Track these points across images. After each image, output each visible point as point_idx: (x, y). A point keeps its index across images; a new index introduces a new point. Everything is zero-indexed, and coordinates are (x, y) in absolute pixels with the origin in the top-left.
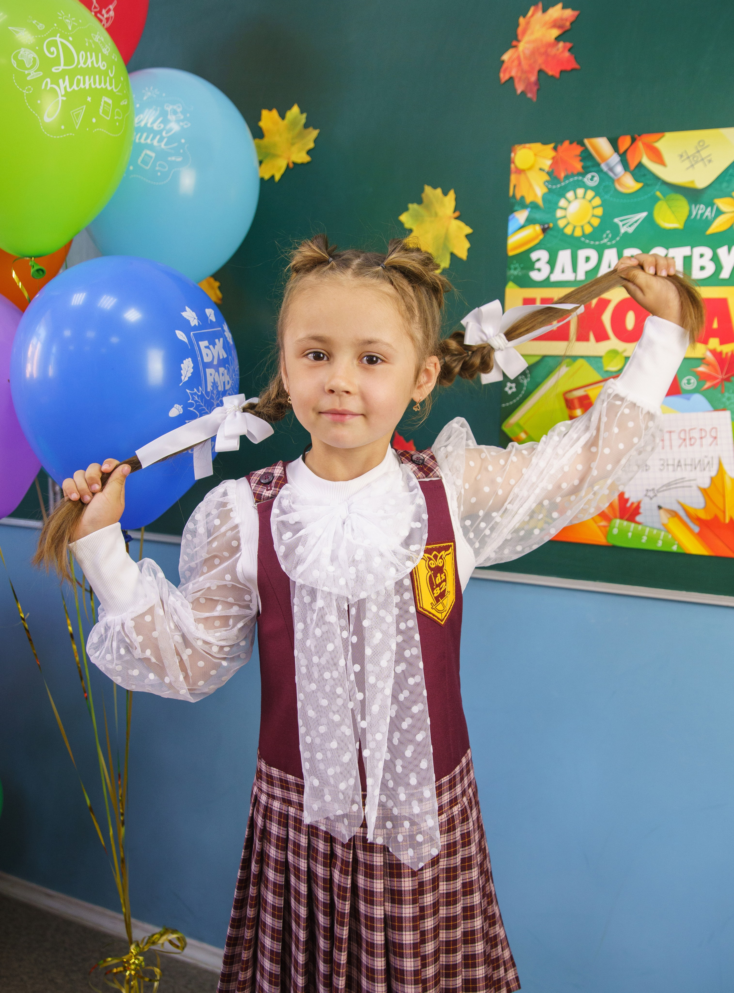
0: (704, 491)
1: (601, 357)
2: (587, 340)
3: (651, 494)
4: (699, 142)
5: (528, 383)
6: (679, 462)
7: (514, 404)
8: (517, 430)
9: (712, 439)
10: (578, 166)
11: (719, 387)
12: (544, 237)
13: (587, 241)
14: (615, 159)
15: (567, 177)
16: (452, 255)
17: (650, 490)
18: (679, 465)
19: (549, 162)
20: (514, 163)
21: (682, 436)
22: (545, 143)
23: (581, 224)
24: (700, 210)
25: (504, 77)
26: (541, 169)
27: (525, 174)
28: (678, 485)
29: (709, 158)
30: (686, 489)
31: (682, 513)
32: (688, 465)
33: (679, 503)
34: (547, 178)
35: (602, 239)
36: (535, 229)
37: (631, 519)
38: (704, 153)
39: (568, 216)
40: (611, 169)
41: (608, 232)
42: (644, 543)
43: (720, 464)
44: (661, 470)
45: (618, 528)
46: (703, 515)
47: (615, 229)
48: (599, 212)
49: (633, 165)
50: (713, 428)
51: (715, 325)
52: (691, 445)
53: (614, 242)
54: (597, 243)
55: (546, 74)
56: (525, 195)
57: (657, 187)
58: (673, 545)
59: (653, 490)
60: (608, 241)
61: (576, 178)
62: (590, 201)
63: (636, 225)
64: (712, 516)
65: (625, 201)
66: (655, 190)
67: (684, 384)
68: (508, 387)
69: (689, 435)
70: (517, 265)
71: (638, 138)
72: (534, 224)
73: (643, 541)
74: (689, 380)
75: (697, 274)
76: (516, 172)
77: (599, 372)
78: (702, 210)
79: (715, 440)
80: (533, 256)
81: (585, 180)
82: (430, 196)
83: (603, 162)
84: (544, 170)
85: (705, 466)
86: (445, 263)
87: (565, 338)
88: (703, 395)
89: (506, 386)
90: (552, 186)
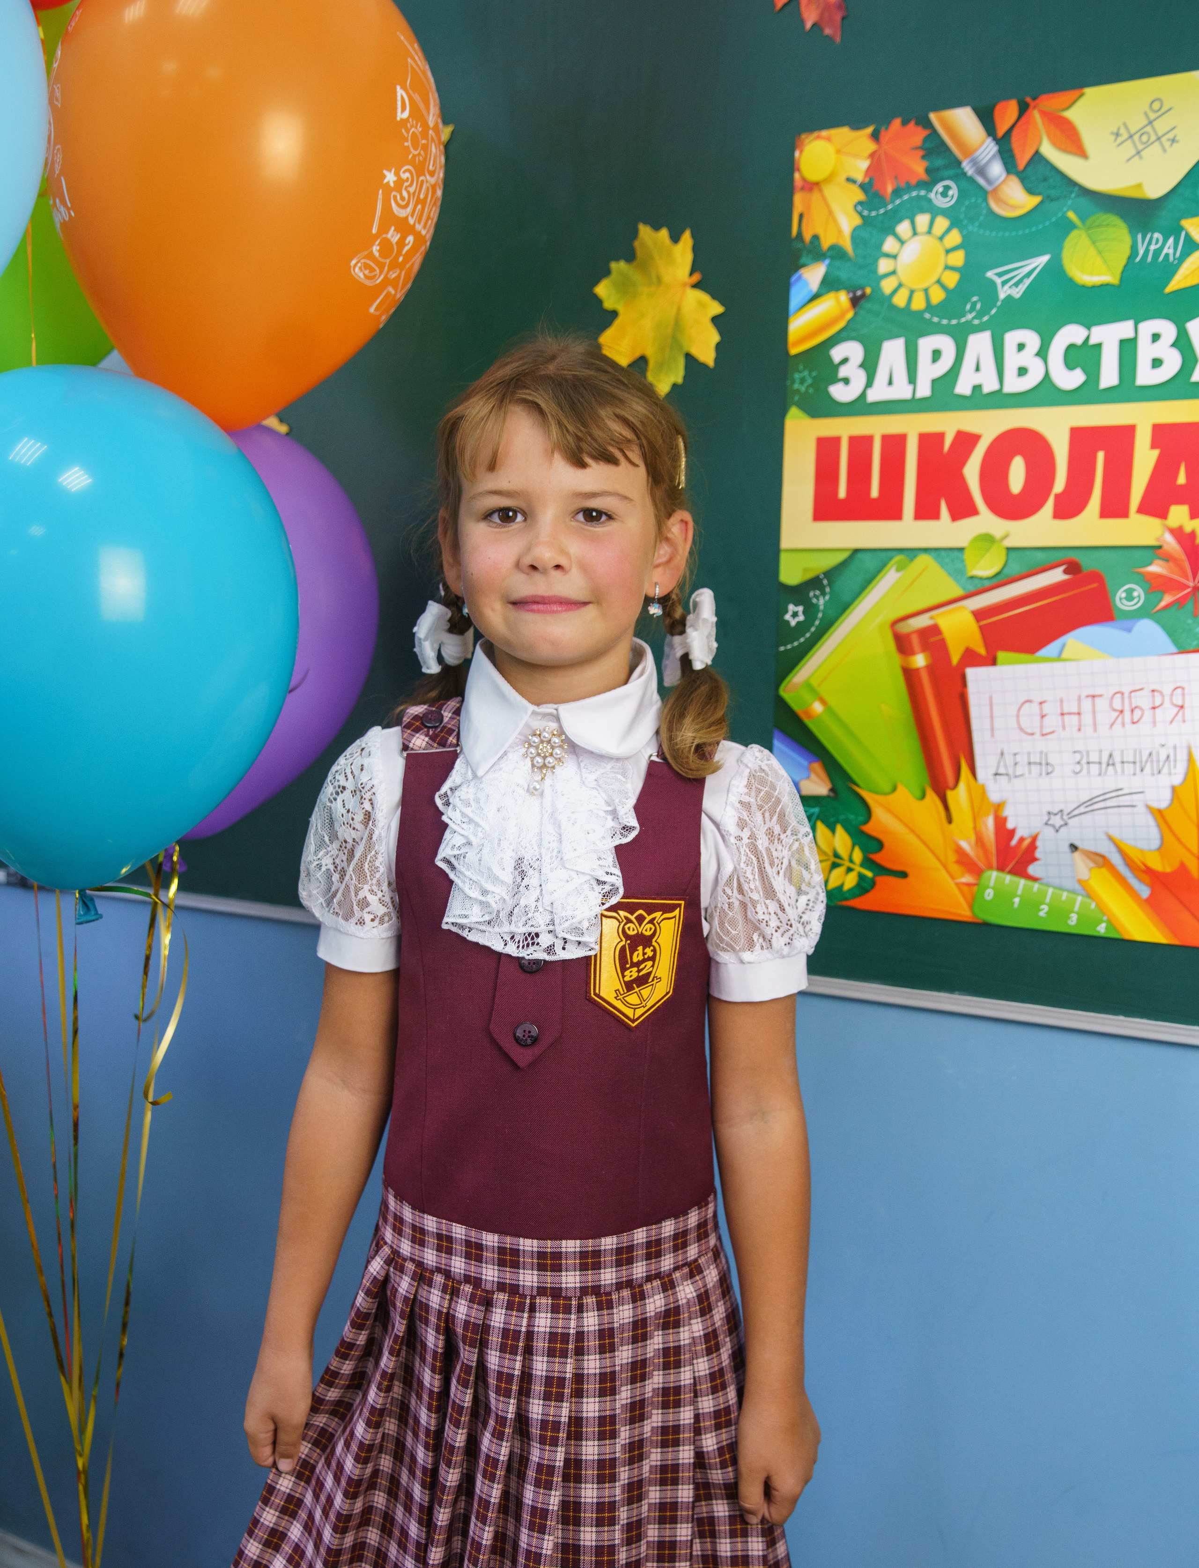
0: (1159, 815)
1: (961, 549)
2: (936, 516)
3: (1057, 821)
4: (1152, 102)
5: (825, 604)
6: (1111, 756)
7: (800, 645)
8: (807, 696)
9: (1176, 710)
10: (919, 167)
11: (1189, 605)
12: (856, 314)
13: (935, 320)
14: (990, 148)
15: (897, 192)
16: (690, 357)
17: (1056, 814)
18: (1111, 762)
19: (864, 164)
20: (798, 170)
21: (1117, 705)
22: (856, 126)
23: (924, 285)
24: (1153, 243)
26: (849, 180)
27: (820, 190)
28: (1108, 803)
29: (1171, 136)
30: (1124, 810)
31: (1116, 859)
32: (1129, 762)
33: (1110, 838)
34: (860, 196)
35: (964, 316)
36: (838, 300)
37: (1020, 870)
38: (1161, 126)
39: (900, 271)
40: (982, 171)
41: (975, 299)
42: (1043, 918)
43: (1190, 759)
44: (1076, 773)
45: (995, 888)
46: (1157, 864)
47: (990, 293)
48: (958, 258)
49: (1022, 161)
50: (1177, 688)
51: (1182, 479)
52: (1134, 723)
53: (986, 318)
54: (954, 322)
56: (820, 232)
57: (1070, 202)
58: (1099, 923)
59: (1061, 811)
60: (974, 318)
61: (914, 194)
62: (941, 238)
63: (1027, 282)
64: (1176, 865)
65: (1007, 234)
66: (1065, 209)
67: (1121, 599)
68: (790, 613)
69: (1130, 703)
70: (806, 373)
71: (1032, 104)
72: (837, 290)
73: (1042, 914)
74: (1129, 592)
75: (1146, 376)
76: (803, 188)
77: (957, 581)
78: (1156, 244)
79: (1181, 713)
80: (837, 353)
81: (932, 195)
82: (650, 244)
83: (966, 157)
84: (853, 181)
85: (1161, 764)
86: (676, 375)
87: (895, 514)
88: (1158, 621)
89: (786, 611)
90: (870, 211)
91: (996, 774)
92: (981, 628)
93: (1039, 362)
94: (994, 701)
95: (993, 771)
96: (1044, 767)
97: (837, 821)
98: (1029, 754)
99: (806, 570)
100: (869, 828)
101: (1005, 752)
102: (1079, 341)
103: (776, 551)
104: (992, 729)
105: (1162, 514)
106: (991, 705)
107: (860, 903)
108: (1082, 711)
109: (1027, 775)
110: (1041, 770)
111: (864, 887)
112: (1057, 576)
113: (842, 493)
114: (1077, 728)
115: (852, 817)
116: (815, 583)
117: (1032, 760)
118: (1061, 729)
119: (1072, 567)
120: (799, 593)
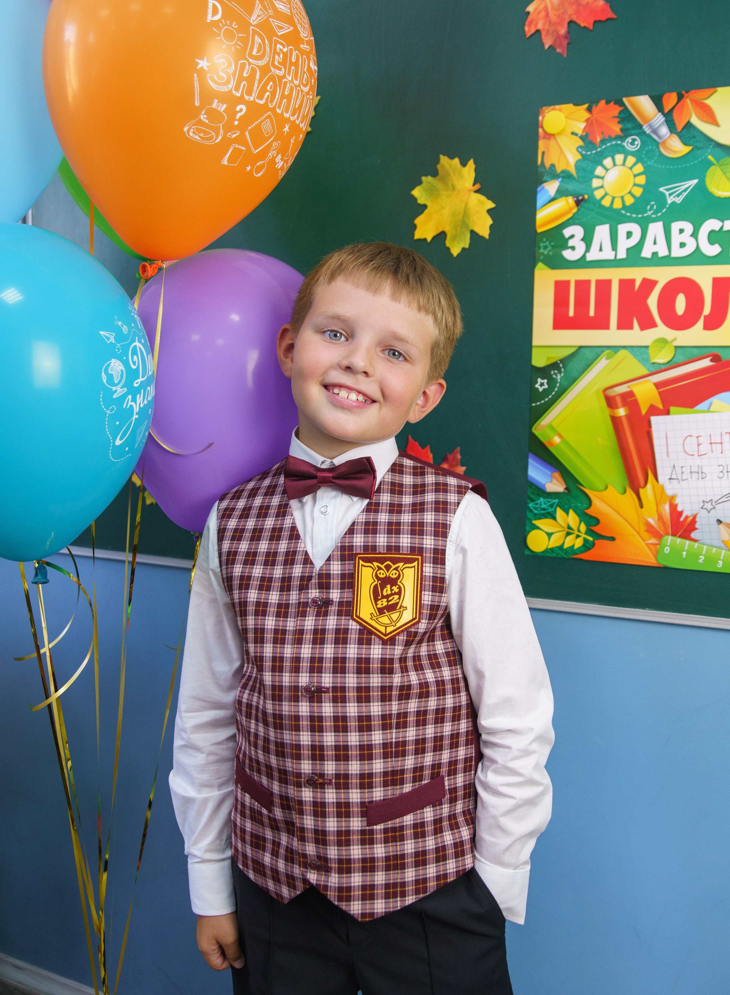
1: (647, 347)
2: (630, 327)
3: (709, 506)
5: (561, 378)
7: (546, 403)
8: (550, 433)
10: (616, 128)
12: (578, 210)
13: (628, 214)
14: (660, 119)
15: (603, 142)
16: (473, 232)
17: (708, 502)
19: (583, 125)
20: (542, 127)
22: (577, 104)
23: (622, 194)
25: (529, 30)
26: (572, 133)
27: (555, 138)
34: (581, 143)
35: (646, 212)
36: (567, 202)
37: (686, 535)
39: (606, 186)
40: (655, 131)
41: (652, 203)
42: (701, 563)
44: (720, 478)
45: (671, 547)
47: (661, 200)
48: (642, 180)
49: (680, 126)
53: (659, 214)
54: (640, 216)
55: (579, 25)
56: (555, 162)
57: (709, 150)
59: (711, 501)
60: (653, 214)
61: (614, 143)
62: (631, 168)
63: (685, 194)
65: (672, 167)
66: (707, 154)
68: (539, 383)
70: (548, 243)
71: (686, 95)
72: (567, 196)
73: (701, 561)
76: (544, 137)
77: (644, 365)
80: (567, 232)
81: (625, 144)
82: (448, 167)
83: (645, 123)
84: (576, 135)
86: (466, 243)
87: (605, 325)
89: (537, 383)
90: (586, 151)
91: (670, 479)
92: (659, 393)
93: (692, 240)
94: (668, 436)
95: (669, 477)
96: (700, 474)
97: (570, 508)
98: (691, 467)
99: (548, 358)
100: (590, 511)
101: (676, 466)
102: (717, 228)
103: (530, 347)
104: (668, 452)
106: (667, 438)
107: (586, 556)
108: (723, 442)
109: (690, 479)
110: (699, 476)
111: (587, 546)
112: (706, 363)
113: (571, 313)
114: (720, 451)
115: (579, 505)
116: (554, 366)
117: (693, 470)
118: (710, 452)
119: (716, 358)
120: (545, 372)
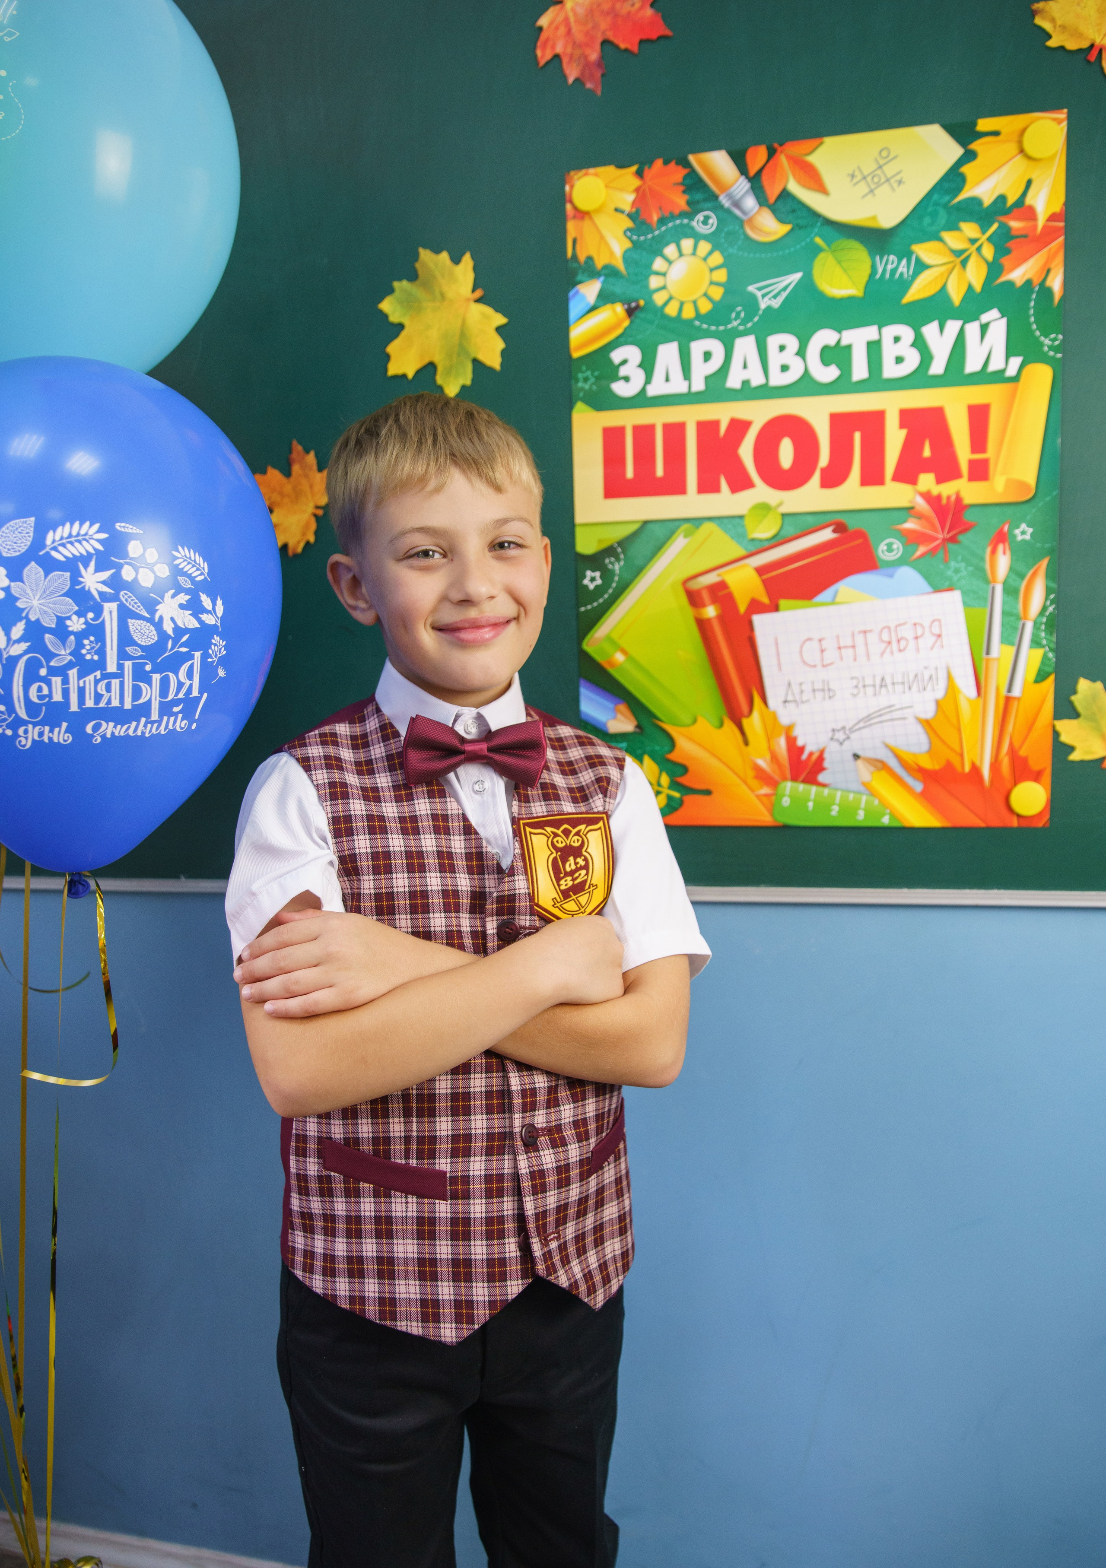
0: (927, 724)
1: (741, 517)
2: (717, 490)
3: (840, 736)
4: (881, 151)
5: (620, 569)
6: (883, 679)
7: (599, 605)
8: (608, 648)
9: (934, 639)
10: (681, 201)
11: (940, 554)
12: (631, 322)
13: (705, 326)
14: (743, 185)
16: (476, 362)
17: (838, 730)
18: (883, 685)
19: (631, 197)
20: (571, 202)
21: (885, 637)
22: (621, 166)
23: (693, 298)
24: (890, 264)
25: (543, 55)
26: (616, 210)
27: (591, 218)
28: (884, 718)
29: (898, 178)
30: (896, 722)
31: (893, 763)
32: (898, 683)
33: (887, 746)
34: (629, 224)
35: (730, 323)
36: (614, 311)
37: (811, 779)
38: (890, 170)
39: (669, 286)
40: (737, 204)
41: (739, 309)
42: (834, 817)
43: (949, 677)
44: (854, 695)
45: (791, 797)
46: (927, 763)
47: (751, 304)
48: (721, 276)
49: (773, 195)
50: (934, 621)
51: (927, 453)
52: (900, 651)
53: (749, 325)
54: (722, 328)
55: (617, 47)
56: (594, 254)
57: (816, 230)
58: (884, 815)
59: (844, 728)
60: (740, 324)
61: (678, 222)
62: (705, 259)
63: (784, 295)
64: (943, 763)
65: (763, 255)
66: (813, 235)
67: (882, 551)
68: (588, 578)
69: (897, 635)
70: (589, 373)
71: (779, 149)
72: (613, 302)
73: (834, 813)
74: (889, 546)
75: (890, 370)
76: (575, 217)
77: (740, 543)
78: (892, 263)
79: (939, 640)
80: (616, 356)
81: (694, 223)
82: (431, 265)
83: (722, 193)
84: (622, 212)
85: (925, 683)
86: (466, 378)
87: (680, 489)
88: (914, 568)
89: (584, 577)
90: (639, 236)
91: (785, 702)
92: (764, 581)
93: (799, 360)
94: (779, 642)
95: (783, 699)
96: (826, 692)
97: (644, 753)
98: (813, 683)
99: (600, 541)
100: (674, 756)
101: (792, 682)
102: (832, 342)
103: (572, 526)
104: (779, 665)
105: (913, 481)
106: (777, 644)
107: (671, 820)
108: (856, 644)
109: (811, 700)
110: (824, 695)
111: (672, 804)
112: (827, 535)
113: (630, 473)
114: (853, 658)
115: (657, 748)
116: (610, 551)
117: (816, 687)
118: (838, 660)
119: (840, 527)
120: (596, 561)
